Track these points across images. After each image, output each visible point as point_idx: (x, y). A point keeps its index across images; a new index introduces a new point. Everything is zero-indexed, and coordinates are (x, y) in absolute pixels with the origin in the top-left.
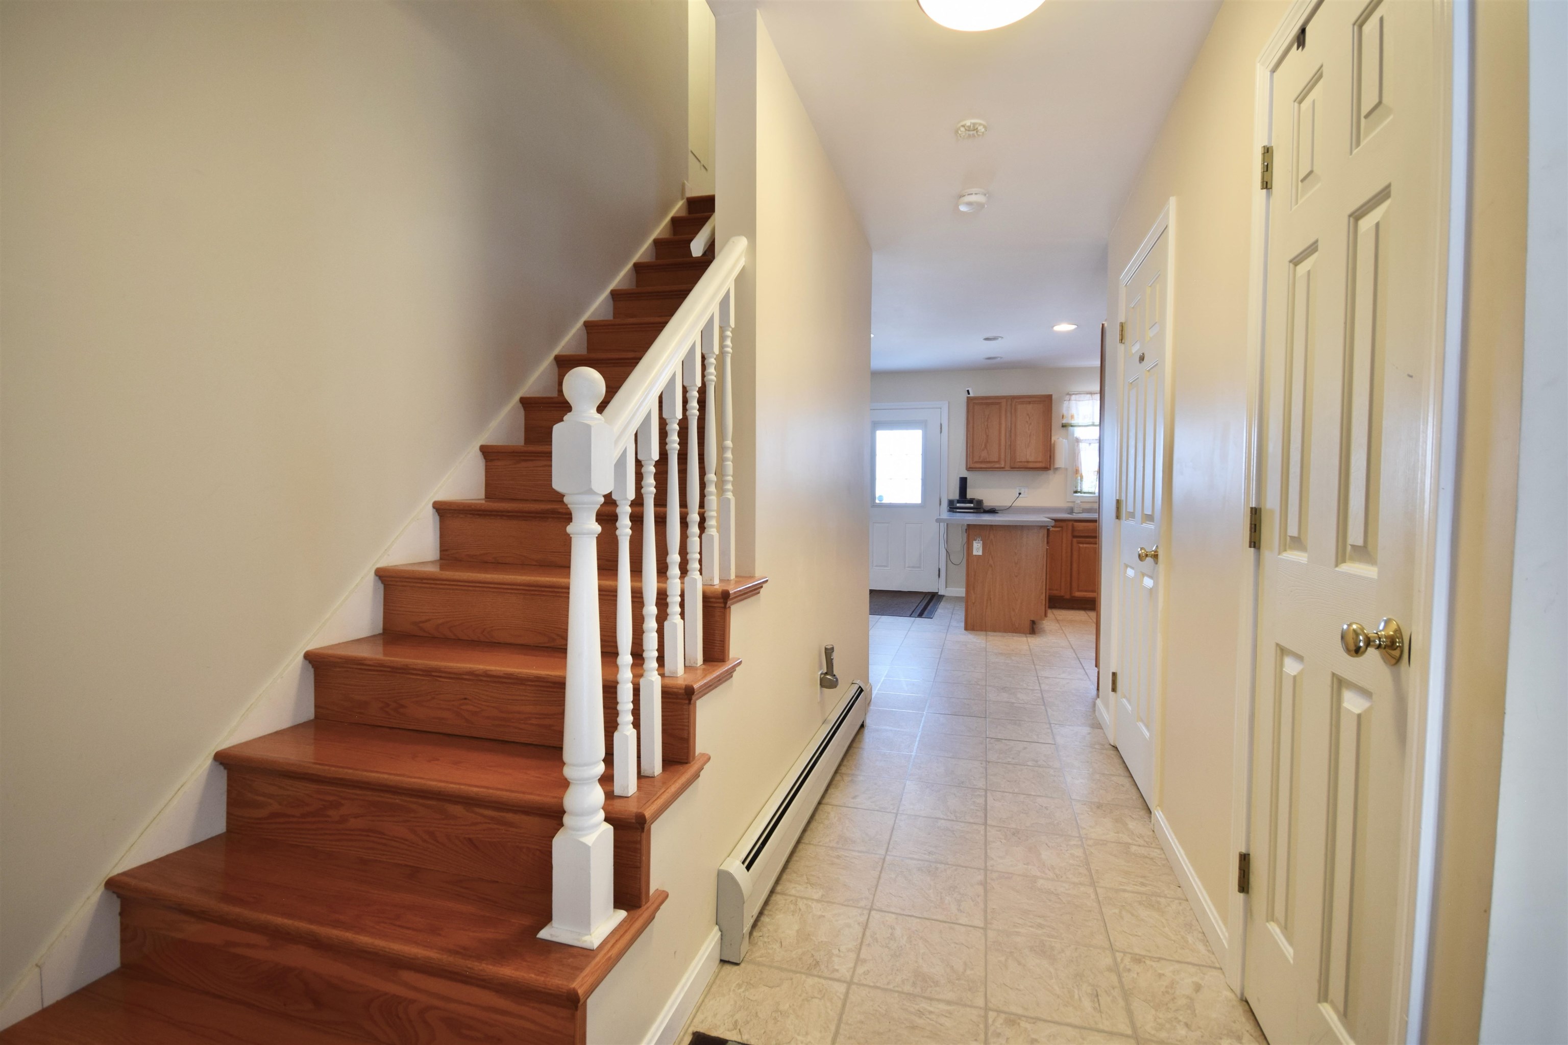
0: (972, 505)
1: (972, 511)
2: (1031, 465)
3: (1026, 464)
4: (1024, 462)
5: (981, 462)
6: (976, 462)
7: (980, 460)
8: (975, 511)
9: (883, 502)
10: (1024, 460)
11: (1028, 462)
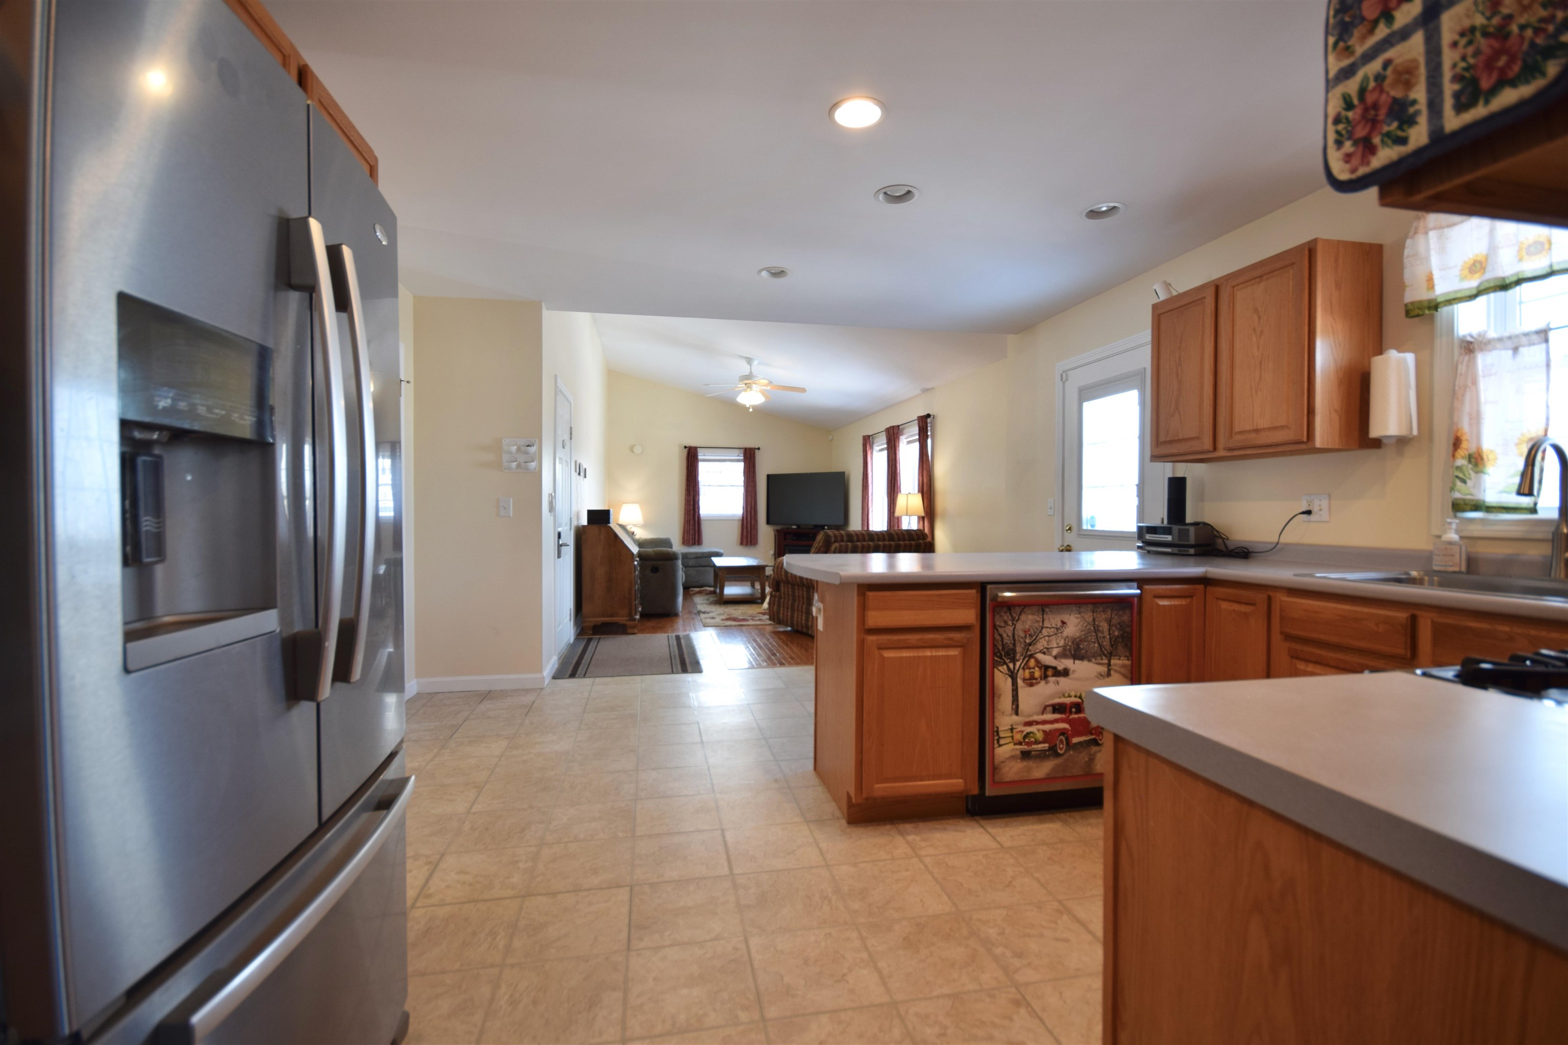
0: (1169, 538)
1: (1169, 550)
2: (1263, 439)
3: (1253, 435)
4: (1250, 431)
5: (1171, 442)
6: (1165, 443)
7: (1168, 439)
8: (1176, 550)
9: (1096, 528)
10: (1248, 427)
11: (1257, 431)
